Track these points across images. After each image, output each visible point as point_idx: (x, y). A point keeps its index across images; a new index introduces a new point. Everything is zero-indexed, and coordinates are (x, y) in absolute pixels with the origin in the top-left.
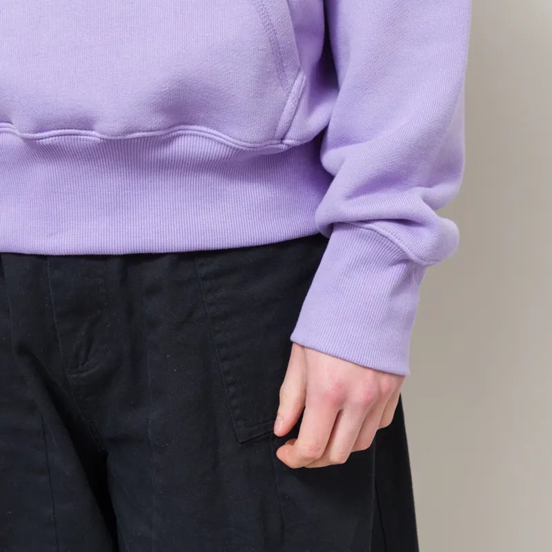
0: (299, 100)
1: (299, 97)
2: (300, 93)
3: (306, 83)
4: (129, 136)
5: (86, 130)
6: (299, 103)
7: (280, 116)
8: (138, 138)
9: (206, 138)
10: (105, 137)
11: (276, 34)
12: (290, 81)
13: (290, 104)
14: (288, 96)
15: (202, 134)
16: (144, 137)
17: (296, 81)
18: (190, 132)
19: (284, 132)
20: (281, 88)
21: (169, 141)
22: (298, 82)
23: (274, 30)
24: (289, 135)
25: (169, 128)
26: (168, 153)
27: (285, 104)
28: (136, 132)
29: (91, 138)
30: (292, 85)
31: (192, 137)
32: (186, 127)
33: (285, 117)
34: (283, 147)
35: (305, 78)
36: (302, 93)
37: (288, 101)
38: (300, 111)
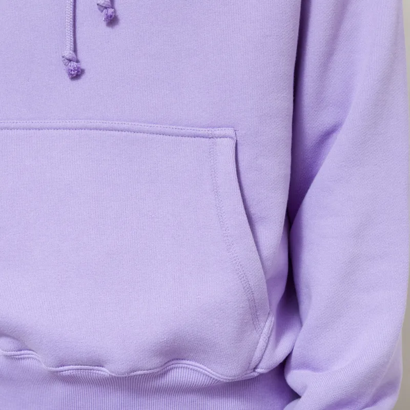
0: (269, 337)
1: (269, 335)
2: (270, 332)
3: (274, 323)
4: (132, 374)
5: (98, 366)
6: (269, 341)
7: (254, 354)
8: (140, 375)
9: (194, 370)
10: (113, 374)
11: (253, 294)
12: (262, 324)
13: (262, 343)
14: (260, 336)
15: (191, 367)
16: (145, 374)
17: (267, 323)
18: (181, 365)
19: (256, 364)
20: (255, 331)
21: (164, 374)
22: (268, 324)
23: (252, 292)
24: (261, 365)
25: (165, 364)
26: (163, 382)
27: (258, 343)
28: (139, 370)
29: (102, 373)
30: (264, 327)
31: (183, 369)
32: (179, 361)
33: (257, 354)
34: (255, 374)
35: (273, 319)
36: (271, 331)
37: (261, 340)
38: (269, 347)
